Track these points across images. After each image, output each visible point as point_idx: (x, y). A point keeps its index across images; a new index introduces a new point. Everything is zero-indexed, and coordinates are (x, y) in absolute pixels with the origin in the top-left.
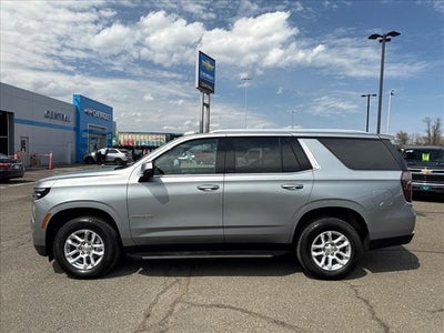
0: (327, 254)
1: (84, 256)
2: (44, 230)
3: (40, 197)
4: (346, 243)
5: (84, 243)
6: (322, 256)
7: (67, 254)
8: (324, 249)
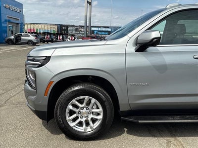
1: (83, 120)
2: (47, 97)
3: (40, 66)
5: (82, 108)
7: (68, 119)
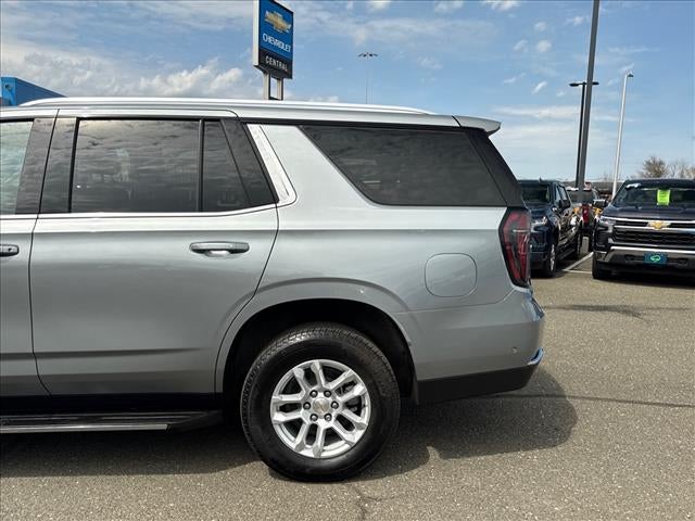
0: (315, 417)
4: (359, 389)
6: (299, 422)
8: (306, 405)
